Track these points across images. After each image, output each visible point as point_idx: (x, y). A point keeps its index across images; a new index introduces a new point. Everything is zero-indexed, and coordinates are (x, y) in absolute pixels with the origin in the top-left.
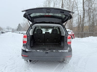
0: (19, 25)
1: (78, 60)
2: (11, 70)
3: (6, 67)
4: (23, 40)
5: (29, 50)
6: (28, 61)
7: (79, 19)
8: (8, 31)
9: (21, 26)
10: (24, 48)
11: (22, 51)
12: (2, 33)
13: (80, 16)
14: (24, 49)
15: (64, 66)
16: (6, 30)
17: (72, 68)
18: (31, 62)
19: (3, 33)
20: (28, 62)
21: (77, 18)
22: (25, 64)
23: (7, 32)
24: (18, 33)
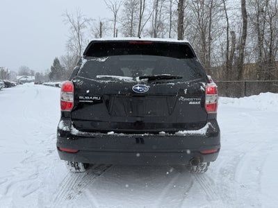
0: (56, 62)
1: (235, 162)
2: (24, 197)
3: (8, 188)
4: (62, 98)
5: (81, 132)
6: (80, 165)
7: (230, 43)
8: (25, 82)
9: (60, 67)
10: (65, 125)
11: (58, 136)
12: (5, 87)
13: (233, 33)
14: (65, 129)
15: (192, 183)
16: (18, 77)
17: (219, 187)
18: (91, 170)
19: (8, 85)
20: (81, 170)
21: (223, 39)
22: (69, 176)
23: (21, 83)
24: (52, 86)
